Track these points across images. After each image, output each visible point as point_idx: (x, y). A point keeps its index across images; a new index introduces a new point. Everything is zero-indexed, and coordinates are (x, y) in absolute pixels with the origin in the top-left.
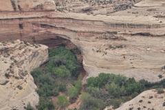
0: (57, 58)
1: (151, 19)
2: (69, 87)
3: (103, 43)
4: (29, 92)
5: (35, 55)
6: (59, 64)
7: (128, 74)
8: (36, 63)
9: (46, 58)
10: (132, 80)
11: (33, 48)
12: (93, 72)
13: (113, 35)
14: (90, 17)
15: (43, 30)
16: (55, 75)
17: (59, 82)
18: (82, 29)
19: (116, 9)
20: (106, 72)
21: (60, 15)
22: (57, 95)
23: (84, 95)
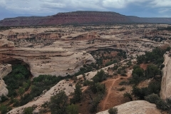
0: (17, 70)
1: (61, 49)
2: (24, 83)
3: (40, 61)
4: (2, 88)
5: (4, 69)
6: (18, 73)
7: (52, 74)
8: (5, 74)
9: (11, 70)
10: (55, 77)
11: (3, 66)
12: (36, 75)
13: (44, 57)
14: (33, 49)
15: (8, 57)
16: (16, 79)
17: (19, 82)
18: (29, 55)
19: (45, 45)
20: (42, 74)
21: (17, 49)
22: (18, 88)
23: (32, 86)
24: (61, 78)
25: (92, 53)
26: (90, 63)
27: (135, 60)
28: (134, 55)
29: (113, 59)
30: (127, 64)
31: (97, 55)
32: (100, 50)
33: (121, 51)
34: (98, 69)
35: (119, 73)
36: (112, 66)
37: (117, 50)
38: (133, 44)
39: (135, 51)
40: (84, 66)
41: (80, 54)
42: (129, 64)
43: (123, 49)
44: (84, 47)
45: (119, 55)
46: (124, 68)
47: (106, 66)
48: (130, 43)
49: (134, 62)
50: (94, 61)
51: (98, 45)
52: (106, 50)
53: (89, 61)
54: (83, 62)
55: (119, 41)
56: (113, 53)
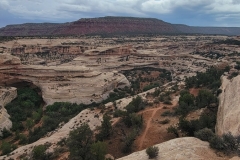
0: (24, 95)
1: (84, 68)
2: (34, 113)
3: (55, 83)
4: (4, 120)
5: (7, 94)
6: (25, 99)
7: (72, 101)
8: (8, 100)
9: (15, 95)
10: (75, 104)
11: (5, 90)
12: (50, 102)
13: (61, 78)
14: (46, 67)
15: (12, 77)
16: (23, 107)
17: (26, 111)
18: (41, 75)
19: (62, 62)
20: (58, 101)
21: (24, 67)
22: (25, 119)
23: (45, 117)
24: (84, 107)
25: (126, 73)
26: (122, 87)
27: (183, 83)
28: (182, 77)
29: (154, 82)
30: (173, 88)
31: (133, 76)
32: (136, 69)
33: (164, 70)
34: (133, 95)
35: (161, 100)
36: (153, 91)
37: (160, 70)
38: (180, 61)
39: (183, 71)
40: (115, 90)
41: (109, 75)
42: (175, 88)
43: (168, 68)
44: (114, 65)
45: (161, 76)
46: (168, 94)
47: (145, 90)
48: (176, 61)
49: (182, 86)
50: (129, 84)
51: (134, 62)
52: (145, 69)
53: (121, 84)
54: (113, 86)
55: (162, 58)
56: (154, 74)
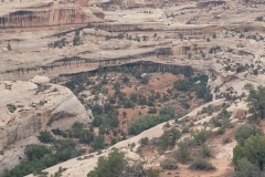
25: (75, 83)
26: (65, 125)
27: (242, 105)
28: (239, 87)
29: (160, 106)
30: (215, 123)
31: (96, 90)
32: (104, 69)
33: (188, 70)
34: (99, 146)
35: (184, 158)
36: (157, 131)
37: (175, 70)
39: (240, 69)
41: (23, 90)
42: (222, 122)
43: (198, 64)
44: (38, 59)
45: (181, 87)
46: (202, 138)
47: (133, 132)
48: (222, 40)
49: (240, 115)
50: (85, 115)
51: (99, 49)
52: (131, 68)
53: (62, 115)
54: (36, 123)
55: (180, 34)
56: (160, 82)
